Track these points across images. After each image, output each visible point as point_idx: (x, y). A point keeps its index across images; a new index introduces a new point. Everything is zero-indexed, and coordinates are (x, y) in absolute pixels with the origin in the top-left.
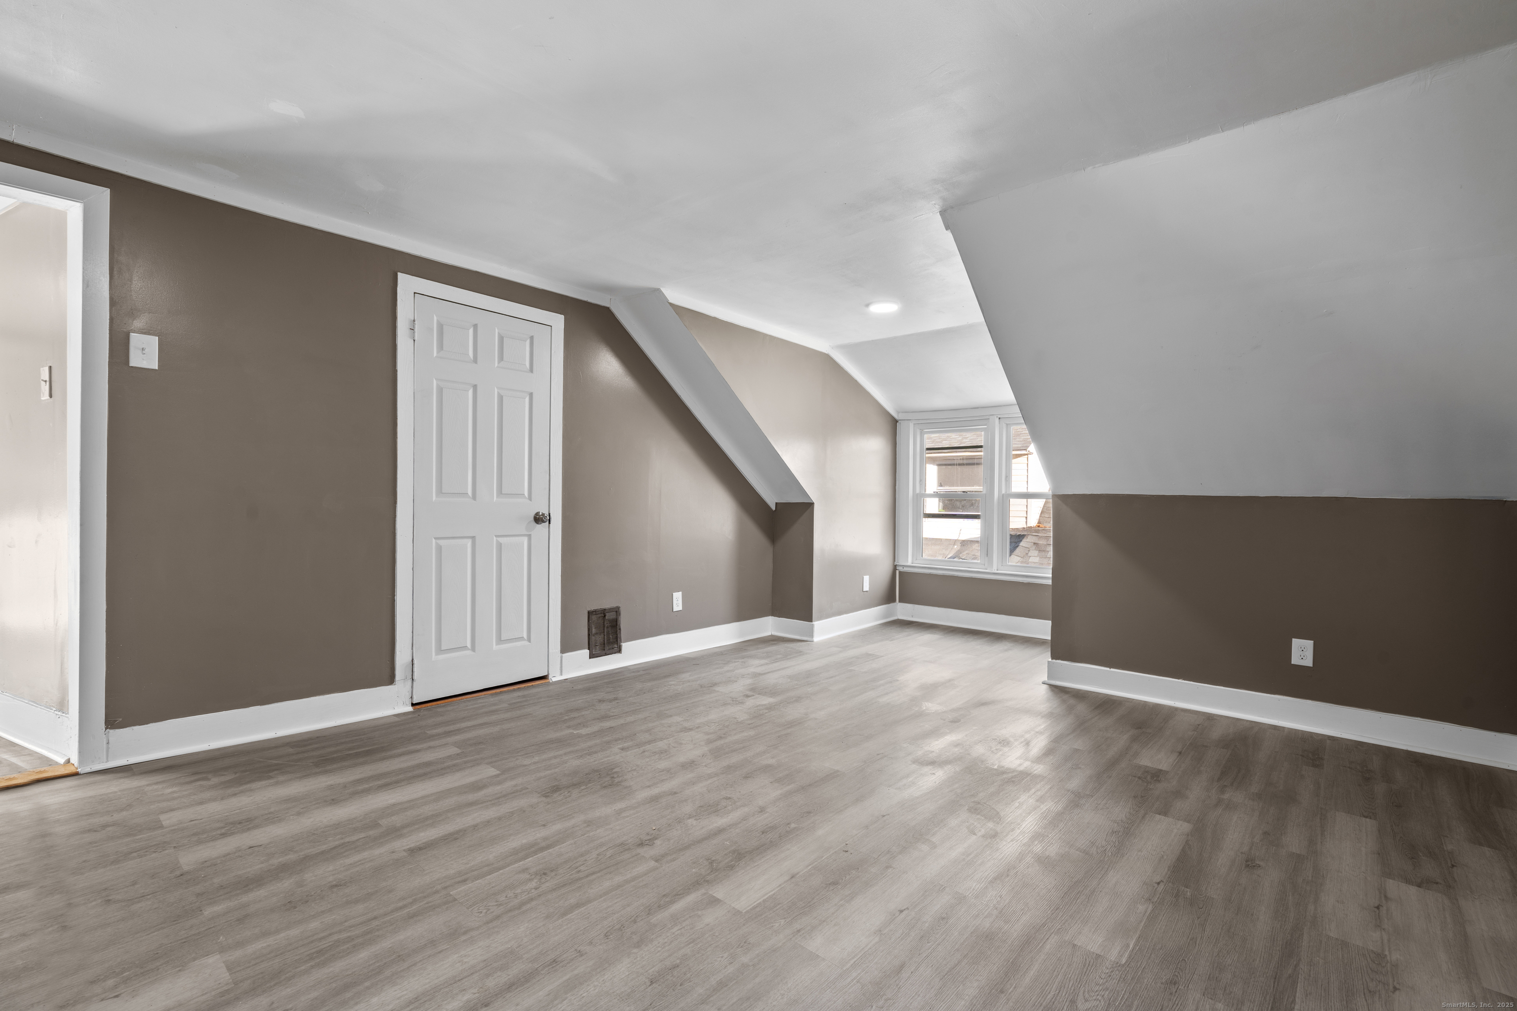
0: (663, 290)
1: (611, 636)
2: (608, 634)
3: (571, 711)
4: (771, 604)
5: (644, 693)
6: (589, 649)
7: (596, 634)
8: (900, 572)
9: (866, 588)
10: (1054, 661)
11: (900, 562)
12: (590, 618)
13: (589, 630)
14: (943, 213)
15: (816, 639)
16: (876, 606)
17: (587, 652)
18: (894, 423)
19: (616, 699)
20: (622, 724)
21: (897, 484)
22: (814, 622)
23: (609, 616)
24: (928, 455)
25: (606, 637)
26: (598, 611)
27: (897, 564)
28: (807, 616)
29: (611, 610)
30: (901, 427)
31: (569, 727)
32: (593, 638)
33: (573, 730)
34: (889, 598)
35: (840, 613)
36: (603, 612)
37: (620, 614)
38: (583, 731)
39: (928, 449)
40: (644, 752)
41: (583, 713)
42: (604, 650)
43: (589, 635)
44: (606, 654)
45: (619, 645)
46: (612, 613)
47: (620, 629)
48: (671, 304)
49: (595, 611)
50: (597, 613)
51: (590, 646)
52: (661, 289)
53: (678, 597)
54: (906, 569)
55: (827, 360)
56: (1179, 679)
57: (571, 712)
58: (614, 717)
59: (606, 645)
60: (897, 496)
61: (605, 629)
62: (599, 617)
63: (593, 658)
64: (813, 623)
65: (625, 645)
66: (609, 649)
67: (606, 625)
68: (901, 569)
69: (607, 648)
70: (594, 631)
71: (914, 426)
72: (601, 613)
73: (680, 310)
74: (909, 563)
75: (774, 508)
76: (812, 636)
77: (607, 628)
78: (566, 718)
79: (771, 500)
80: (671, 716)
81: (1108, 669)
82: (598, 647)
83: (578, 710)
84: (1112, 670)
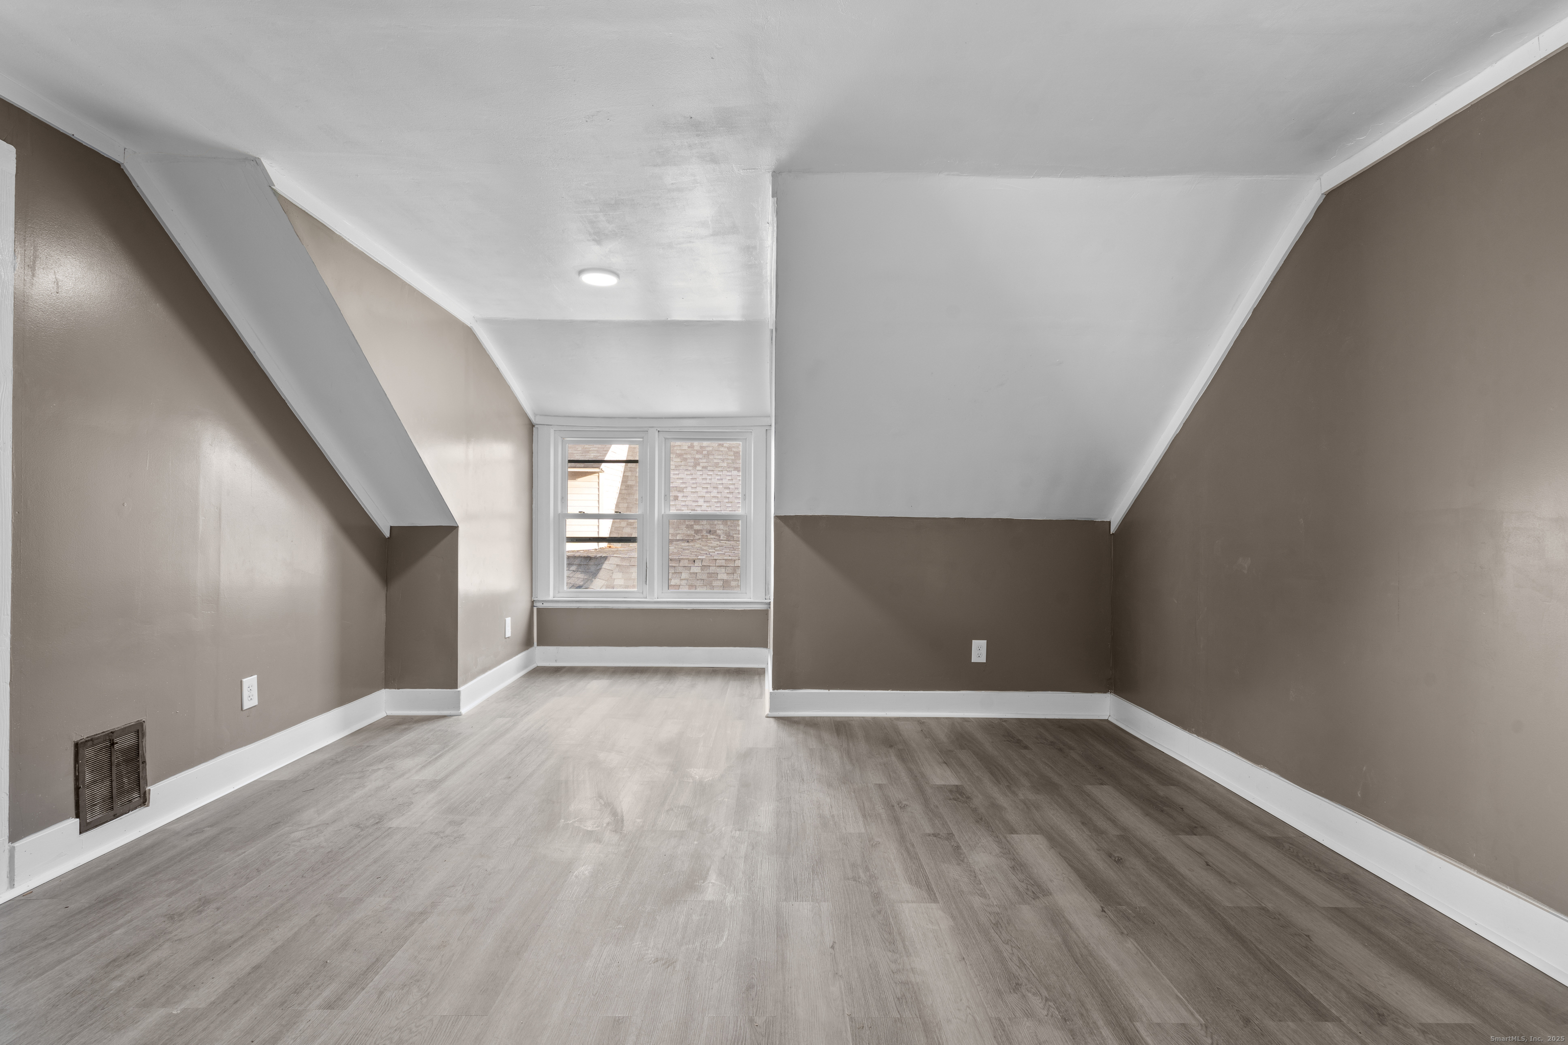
0: (266, 163)
1: (125, 780)
2: (120, 776)
3: (114, 963)
4: (384, 672)
5: (258, 870)
6: (77, 816)
7: (94, 782)
8: (538, 610)
9: (508, 634)
10: (776, 691)
11: (540, 596)
12: (80, 756)
13: (77, 779)
14: (776, 174)
15: (465, 709)
16: (517, 655)
17: (73, 823)
18: (532, 426)
19: (205, 902)
20: (275, 952)
21: (534, 502)
22: (460, 687)
23: (124, 742)
24: (570, 470)
25: (114, 784)
26: (98, 739)
27: (535, 599)
28: (451, 681)
29: (124, 731)
30: (539, 433)
31: (146, 1005)
32: (86, 793)
33: (164, 1005)
34: (528, 643)
35: (484, 671)
36: (110, 739)
37: (144, 735)
38: (197, 1000)
39: (570, 461)
40: (381, 993)
41: (155, 958)
42: (112, 808)
43: (77, 789)
44: (116, 816)
45: (142, 792)
46: (127, 737)
47: (144, 762)
48: (275, 192)
49: (92, 740)
50: (96, 742)
51: (81, 809)
52: (262, 160)
53: (250, 684)
54: (546, 605)
55: (469, 333)
56: (888, 690)
57: (119, 966)
58: (239, 943)
59: (115, 799)
60: (534, 517)
61: (114, 768)
62: (101, 749)
63: (86, 831)
64: (458, 690)
65: (155, 790)
66: (122, 805)
67: (115, 761)
68: (540, 605)
69: (118, 804)
70: (88, 777)
71: (555, 433)
72: (105, 741)
73: (286, 205)
74: (551, 598)
75: (387, 534)
76: (458, 708)
77: (118, 765)
78: (117, 984)
79: (384, 523)
80: (359, 900)
81: (827, 691)
82: (97, 808)
83: (131, 955)
84: (831, 691)
